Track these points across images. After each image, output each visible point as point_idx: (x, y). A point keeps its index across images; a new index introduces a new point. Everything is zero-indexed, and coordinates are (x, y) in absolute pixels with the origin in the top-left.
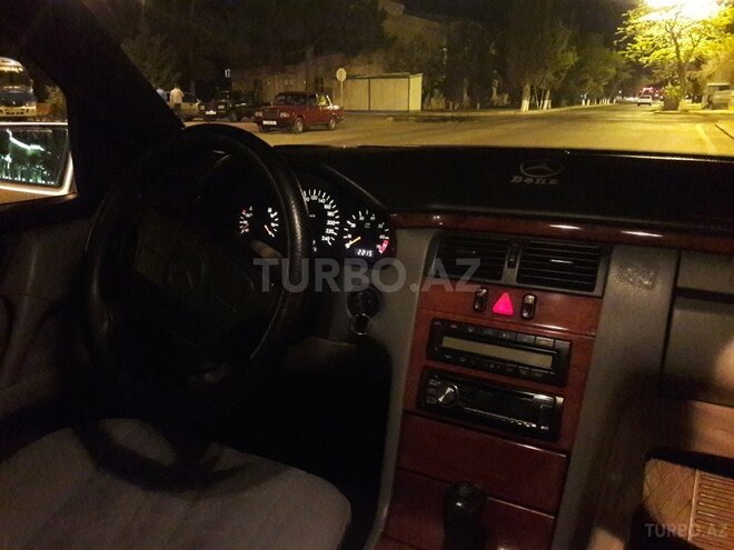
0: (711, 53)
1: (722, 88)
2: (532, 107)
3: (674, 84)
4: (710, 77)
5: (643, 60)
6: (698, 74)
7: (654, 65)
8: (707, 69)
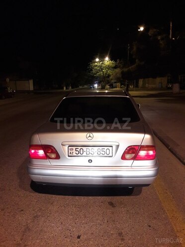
0: (111, 74)
1: (115, 82)
2: (66, 89)
3: (103, 82)
4: (112, 80)
5: (95, 75)
6: (109, 79)
7: (98, 77)
8: (111, 78)
